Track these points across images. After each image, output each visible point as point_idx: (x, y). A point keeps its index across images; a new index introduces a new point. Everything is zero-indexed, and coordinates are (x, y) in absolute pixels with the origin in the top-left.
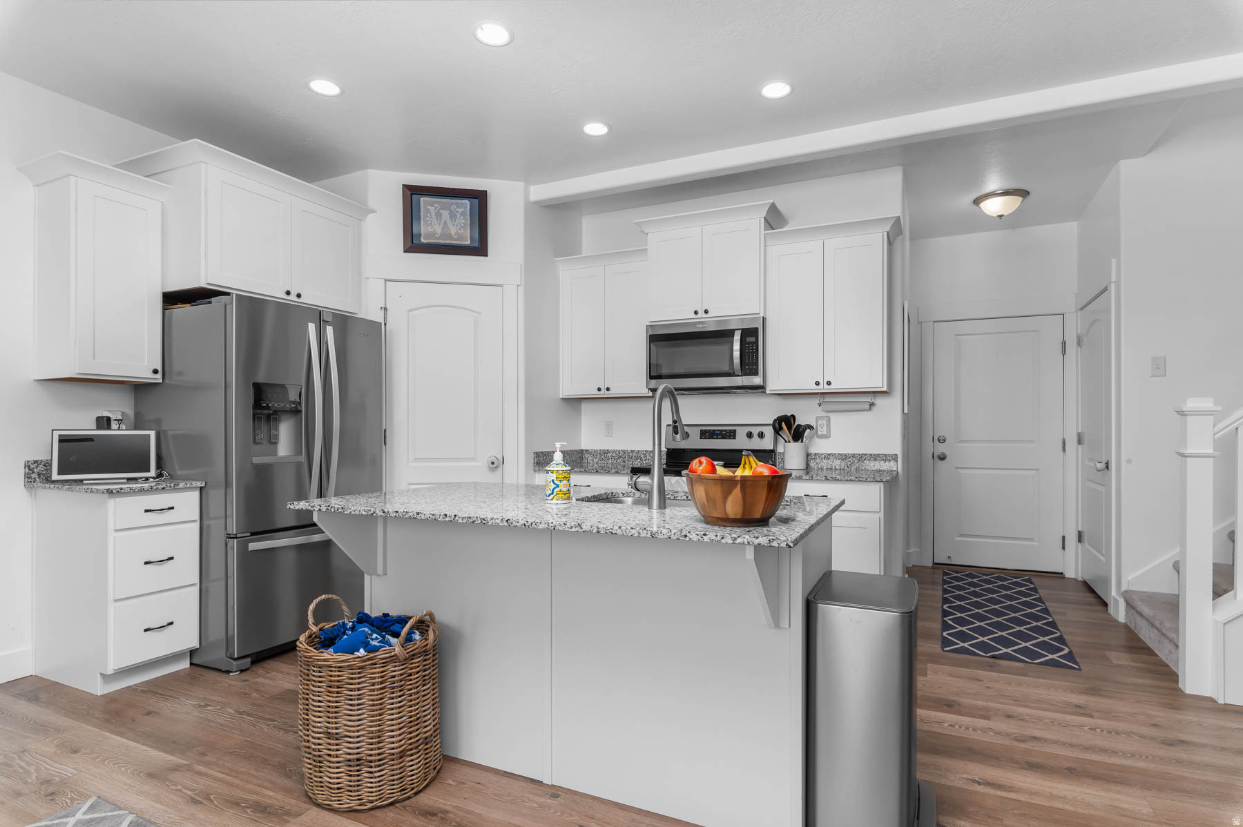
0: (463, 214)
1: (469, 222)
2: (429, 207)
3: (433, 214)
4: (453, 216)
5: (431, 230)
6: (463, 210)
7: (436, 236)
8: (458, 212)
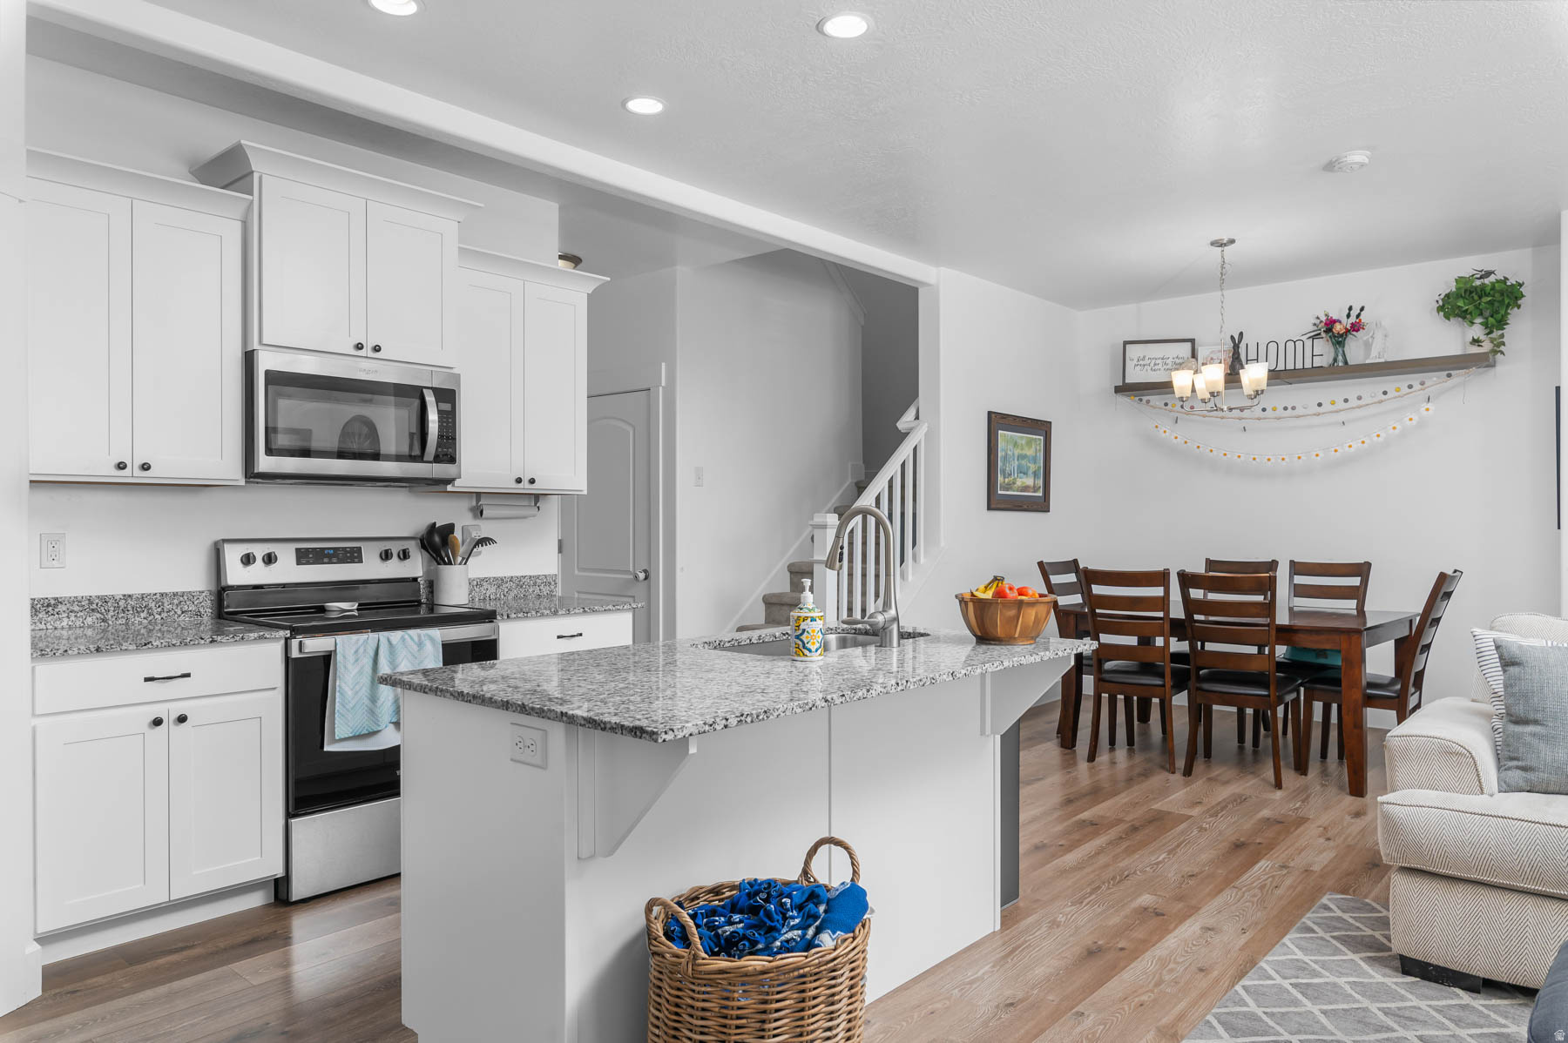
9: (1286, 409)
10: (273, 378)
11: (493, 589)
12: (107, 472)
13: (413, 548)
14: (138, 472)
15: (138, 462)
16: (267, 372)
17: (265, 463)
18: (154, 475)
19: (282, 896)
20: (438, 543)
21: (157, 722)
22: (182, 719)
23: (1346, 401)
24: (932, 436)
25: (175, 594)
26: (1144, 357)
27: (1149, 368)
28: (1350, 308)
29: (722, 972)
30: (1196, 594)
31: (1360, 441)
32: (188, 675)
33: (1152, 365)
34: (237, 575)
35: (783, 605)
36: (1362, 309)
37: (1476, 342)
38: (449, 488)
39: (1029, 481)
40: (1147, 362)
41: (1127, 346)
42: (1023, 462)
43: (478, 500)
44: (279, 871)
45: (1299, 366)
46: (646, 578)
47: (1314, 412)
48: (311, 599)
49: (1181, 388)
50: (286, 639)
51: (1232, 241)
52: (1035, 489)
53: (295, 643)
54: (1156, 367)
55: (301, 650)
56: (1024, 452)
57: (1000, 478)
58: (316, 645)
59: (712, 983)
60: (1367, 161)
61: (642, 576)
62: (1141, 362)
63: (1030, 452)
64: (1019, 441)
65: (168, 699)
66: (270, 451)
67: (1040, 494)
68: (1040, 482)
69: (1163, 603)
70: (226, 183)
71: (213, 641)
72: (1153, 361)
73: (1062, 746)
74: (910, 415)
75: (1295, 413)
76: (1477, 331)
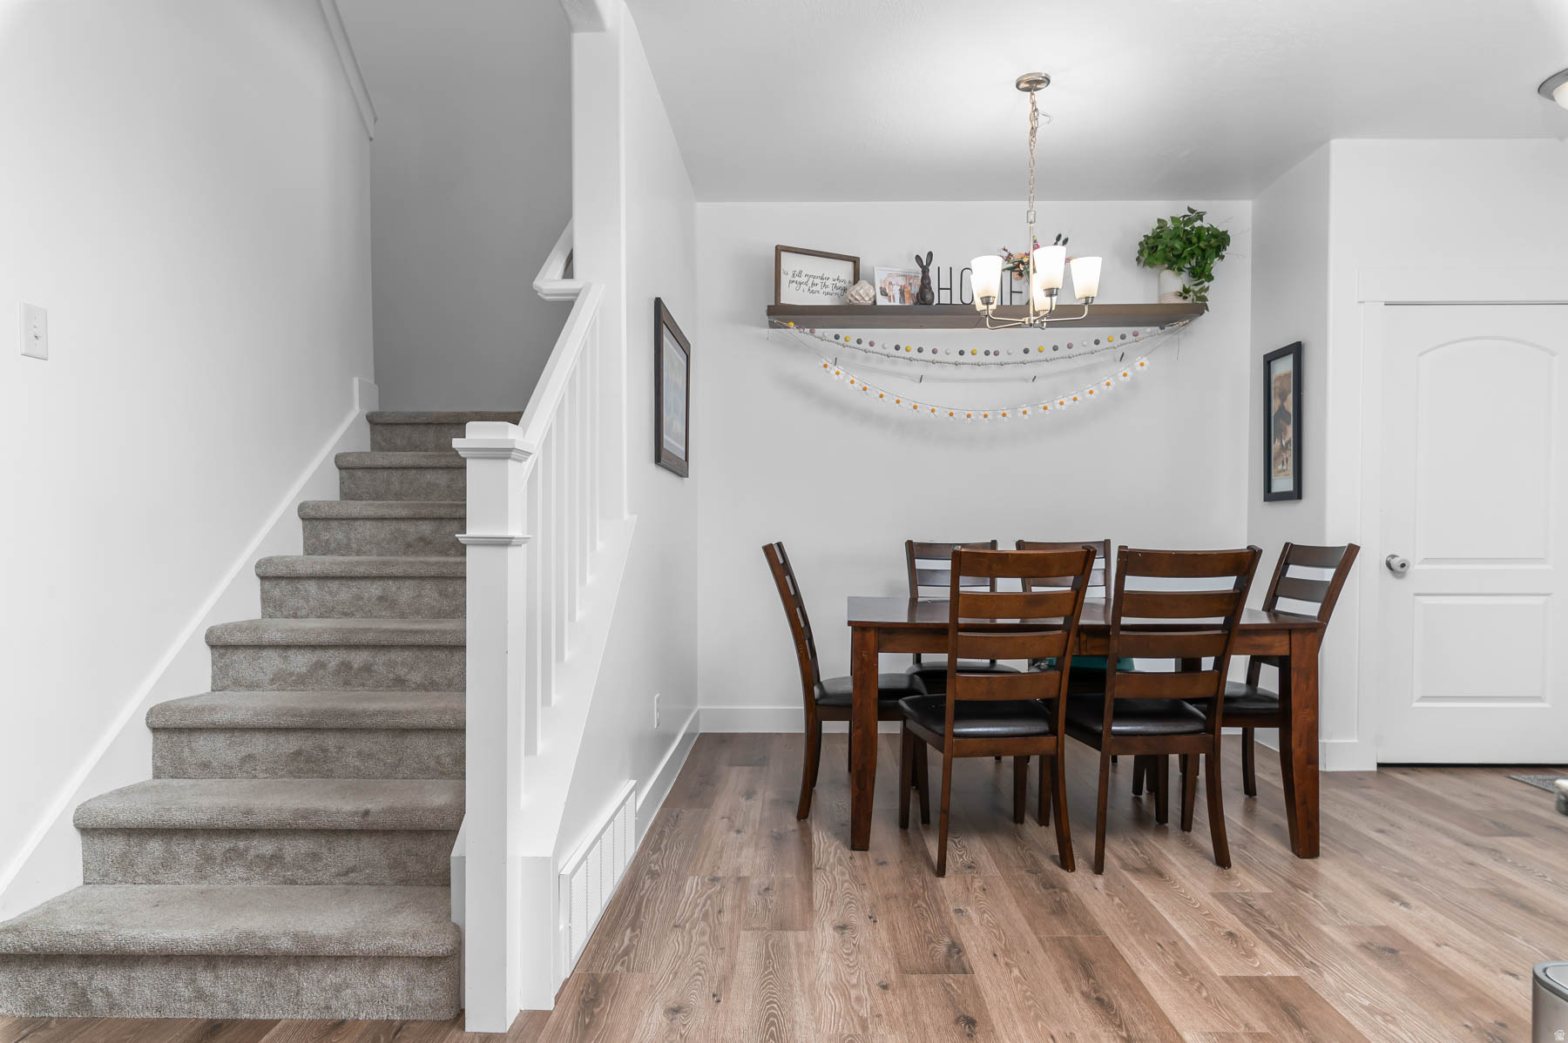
9: (987, 353)
23: (1055, 348)
26: (801, 272)
27: (806, 288)
31: (1072, 397)
33: (810, 283)
35: (261, 647)
37: (1184, 292)
40: (804, 279)
41: (781, 253)
47: (1019, 360)
54: (814, 288)
62: (797, 279)
72: (811, 279)
75: (1000, 359)
76: (1185, 280)
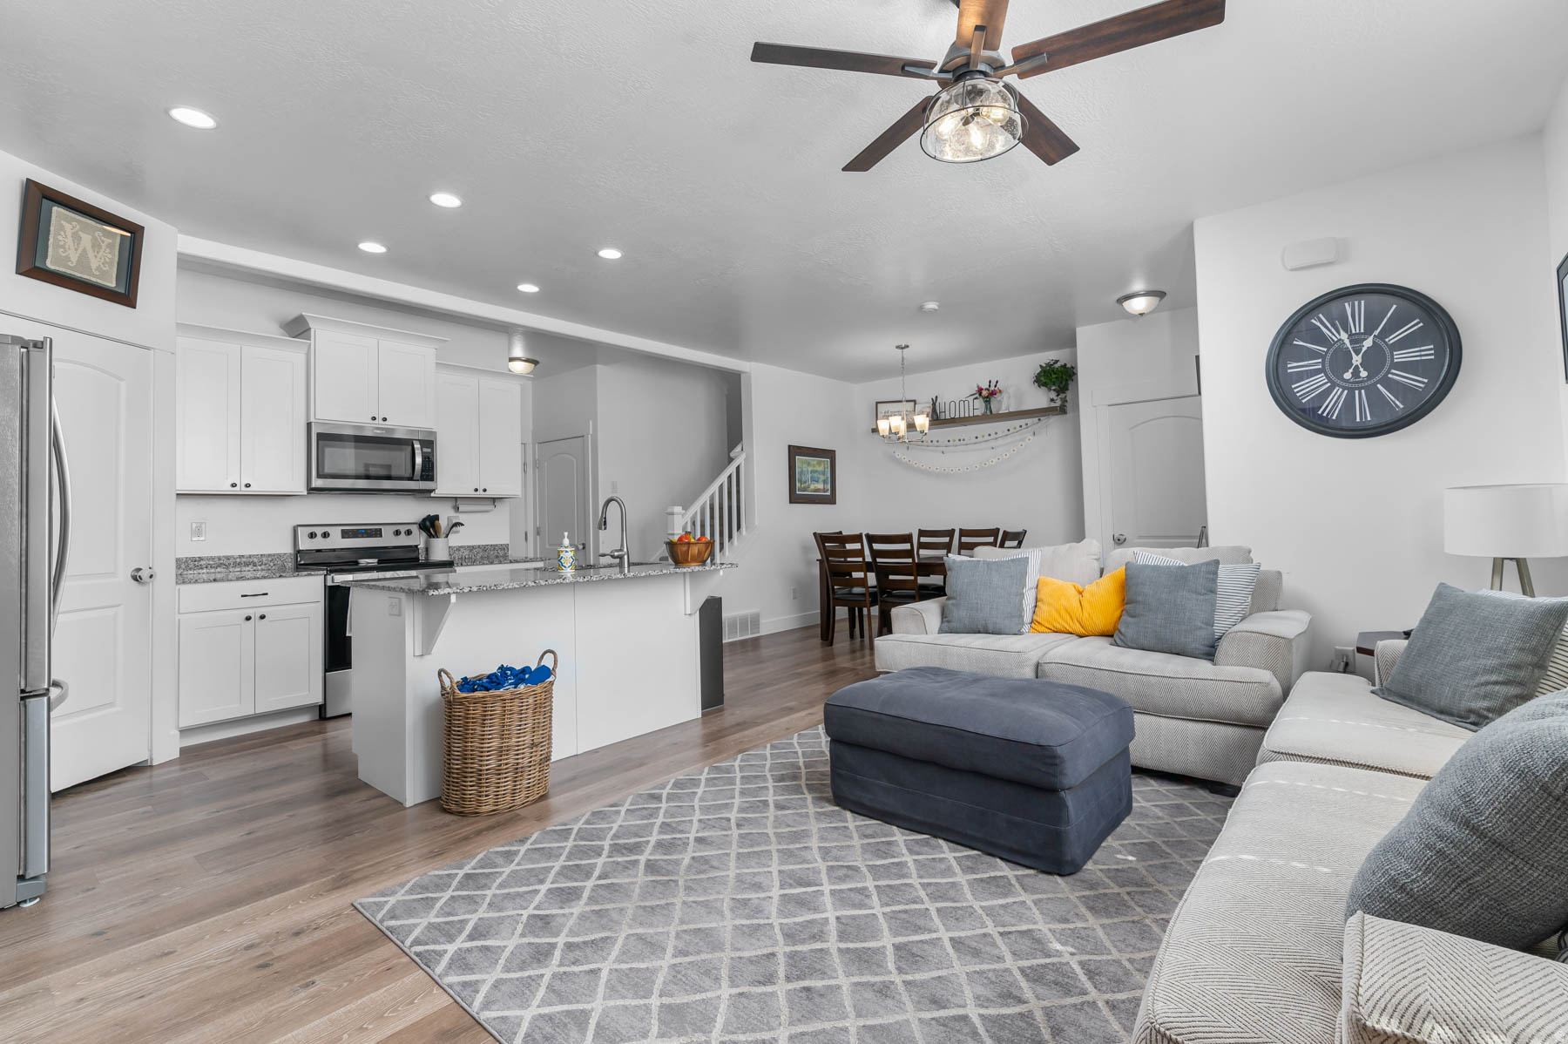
0: (110, 246)
1: (116, 259)
2: (64, 223)
3: (69, 234)
4: (96, 245)
5: (64, 255)
6: (110, 241)
7: (69, 263)
8: (103, 242)
9: (960, 440)
10: (321, 436)
11: (467, 553)
12: (227, 489)
13: (415, 529)
14: (244, 488)
15: (244, 483)
16: (318, 434)
17: (317, 483)
18: (254, 489)
19: (323, 716)
20: (429, 526)
21: (248, 618)
22: (263, 617)
23: (990, 435)
24: (749, 460)
25: (269, 555)
28: (990, 382)
29: (465, 698)
30: (876, 546)
32: (266, 594)
34: (305, 544)
36: (997, 382)
37: (1052, 400)
38: (432, 495)
39: (821, 486)
41: (879, 405)
42: (815, 475)
43: (456, 501)
44: (319, 700)
45: (967, 415)
46: (584, 548)
48: (349, 557)
49: (883, 431)
50: (325, 576)
51: (907, 346)
52: (825, 490)
53: (329, 578)
55: (333, 582)
56: (815, 469)
57: (798, 485)
58: (340, 579)
59: (461, 704)
60: (937, 308)
61: (581, 547)
63: (820, 469)
64: (812, 463)
65: (255, 607)
66: (319, 476)
67: (829, 493)
68: (829, 487)
69: (860, 553)
70: (297, 333)
71: (280, 576)
73: (822, 639)
74: (738, 449)
75: (965, 442)
76: (1053, 395)
